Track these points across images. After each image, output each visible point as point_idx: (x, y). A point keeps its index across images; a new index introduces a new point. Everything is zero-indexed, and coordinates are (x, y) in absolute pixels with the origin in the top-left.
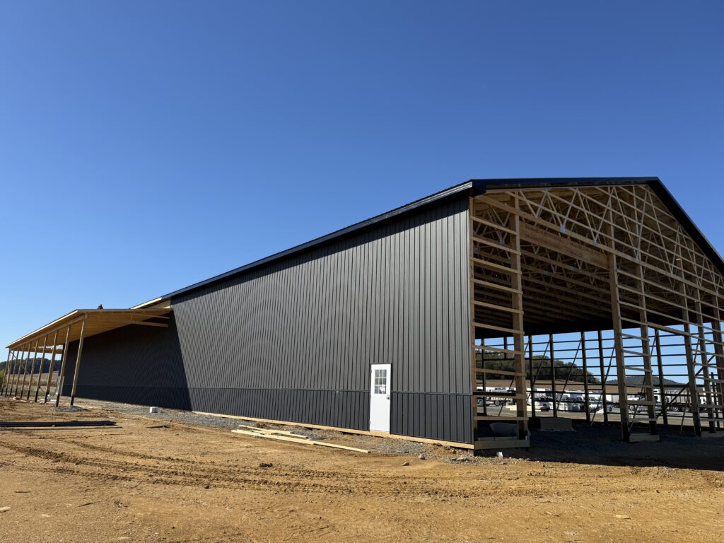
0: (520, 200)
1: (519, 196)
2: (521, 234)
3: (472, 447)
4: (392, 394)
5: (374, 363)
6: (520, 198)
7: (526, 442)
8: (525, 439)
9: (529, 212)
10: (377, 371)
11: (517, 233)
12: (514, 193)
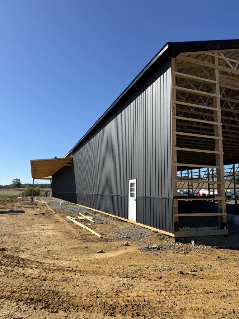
0: (219, 59)
1: (219, 55)
2: (220, 82)
3: (173, 235)
4: (136, 197)
5: (130, 179)
6: (220, 57)
7: (225, 231)
8: (224, 228)
9: (228, 66)
10: (131, 184)
11: (217, 82)
12: (214, 53)
